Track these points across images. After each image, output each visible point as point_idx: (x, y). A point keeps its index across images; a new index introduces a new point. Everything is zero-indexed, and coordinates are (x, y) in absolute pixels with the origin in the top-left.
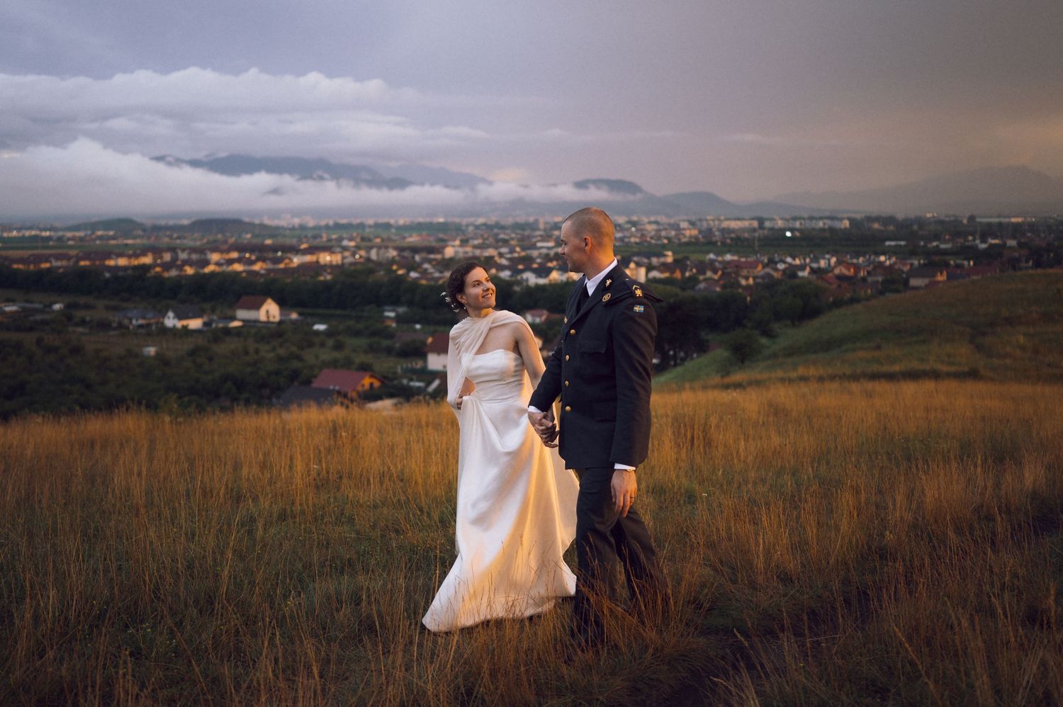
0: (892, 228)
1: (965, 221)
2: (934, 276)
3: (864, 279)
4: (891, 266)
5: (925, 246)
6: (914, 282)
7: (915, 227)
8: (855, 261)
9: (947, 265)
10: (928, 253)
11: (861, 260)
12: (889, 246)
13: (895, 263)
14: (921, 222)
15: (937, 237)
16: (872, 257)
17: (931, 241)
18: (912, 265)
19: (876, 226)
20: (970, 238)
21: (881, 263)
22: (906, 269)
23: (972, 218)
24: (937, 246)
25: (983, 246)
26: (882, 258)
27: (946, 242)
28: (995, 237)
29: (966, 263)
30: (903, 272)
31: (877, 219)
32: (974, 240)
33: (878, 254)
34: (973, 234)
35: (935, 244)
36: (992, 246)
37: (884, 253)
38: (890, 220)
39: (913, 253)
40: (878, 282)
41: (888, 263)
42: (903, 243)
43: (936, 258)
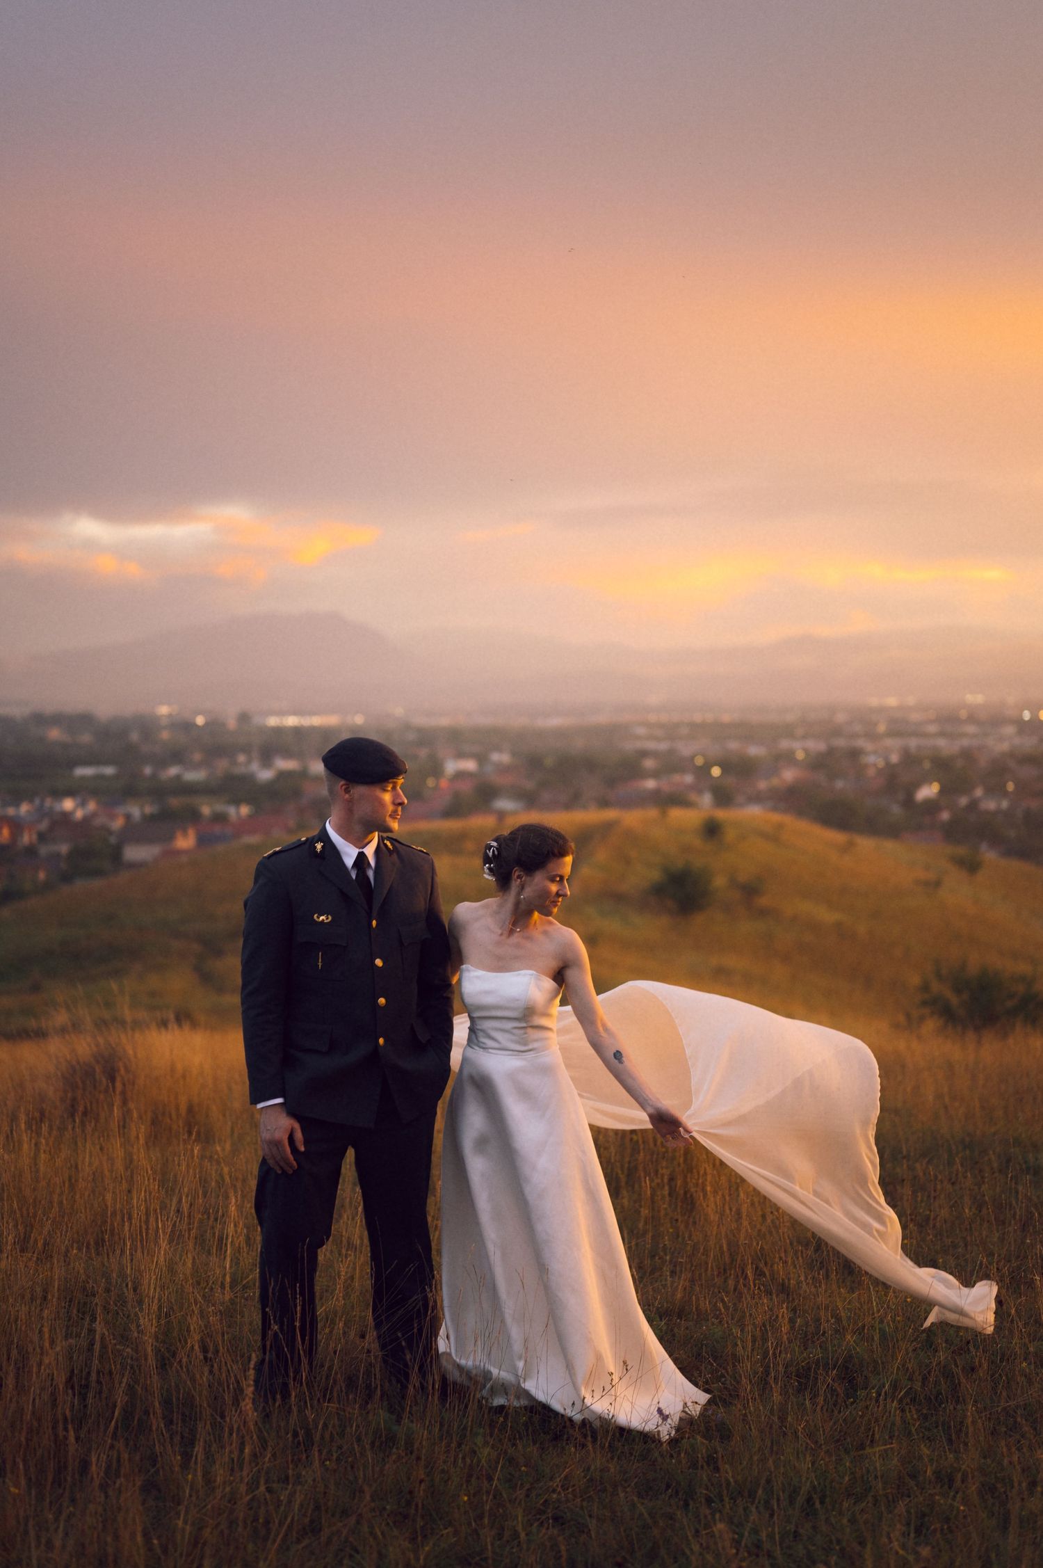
0: (86, 738)
1: (232, 724)
2: (171, 838)
3: (31, 851)
4: (86, 820)
5: (154, 776)
6: (134, 853)
7: (135, 737)
8: (11, 811)
9: (193, 816)
10: (159, 791)
11: (24, 808)
12: (83, 778)
13: (94, 815)
14: (147, 726)
15: (177, 756)
16: (48, 802)
17: (162, 763)
18: (128, 817)
19: (55, 734)
20: (242, 758)
21: (66, 816)
22: (118, 824)
23: (244, 718)
24: (178, 777)
25: (265, 775)
26: (68, 804)
27: (196, 766)
28: (287, 753)
29: (232, 811)
30: (110, 833)
31: (57, 719)
32: (249, 761)
33: (59, 794)
34: (246, 749)
35: (173, 771)
36: (283, 775)
37: (70, 793)
38: (83, 721)
39: (129, 790)
40: (58, 855)
41: (79, 814)
42: (109, 771)
43: (175, 802)
